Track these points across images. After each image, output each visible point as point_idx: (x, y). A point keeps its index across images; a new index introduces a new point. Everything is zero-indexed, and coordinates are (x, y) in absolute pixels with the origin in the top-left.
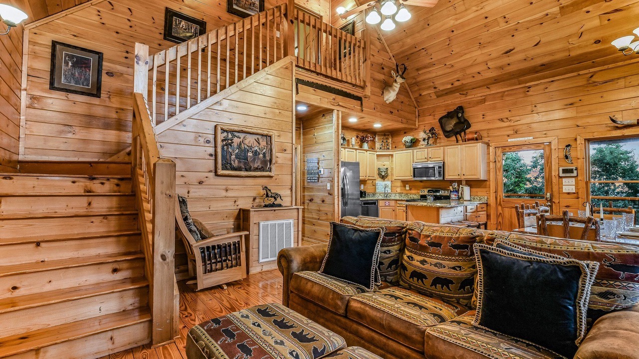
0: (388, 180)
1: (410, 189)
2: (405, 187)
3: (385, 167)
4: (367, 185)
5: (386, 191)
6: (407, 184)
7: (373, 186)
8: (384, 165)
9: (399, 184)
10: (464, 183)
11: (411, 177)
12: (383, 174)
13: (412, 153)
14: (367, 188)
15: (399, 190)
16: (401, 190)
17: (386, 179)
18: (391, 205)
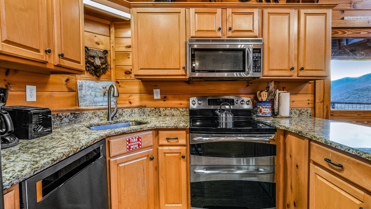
0: (109, 79)
1: (164, 98)
2: (151, 93)
3: (102, 47)
4: (50, 88)
5: (113, 105)
6: (156, 87)
7: (70, 90)
8: (98, 43)
9: (136, 87)
10: (272, 86)
11: (182, 72)
12: (98, 62)
13: (182, 15)
14: (51, 96)
15: (136, 100)
16: (141, 99)
17: (103, 77)
18: (144, 145)
